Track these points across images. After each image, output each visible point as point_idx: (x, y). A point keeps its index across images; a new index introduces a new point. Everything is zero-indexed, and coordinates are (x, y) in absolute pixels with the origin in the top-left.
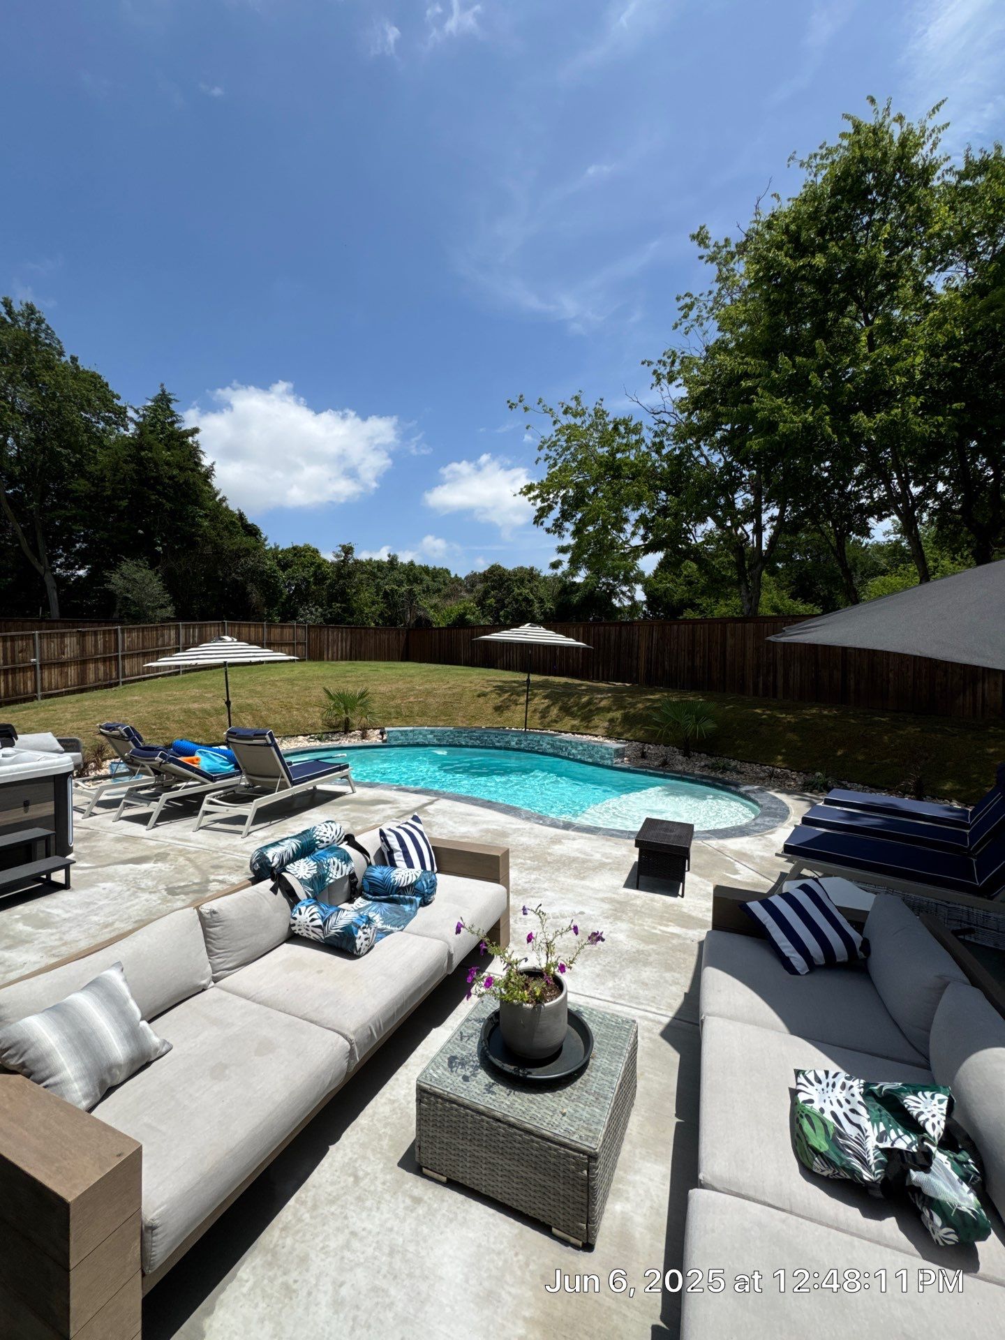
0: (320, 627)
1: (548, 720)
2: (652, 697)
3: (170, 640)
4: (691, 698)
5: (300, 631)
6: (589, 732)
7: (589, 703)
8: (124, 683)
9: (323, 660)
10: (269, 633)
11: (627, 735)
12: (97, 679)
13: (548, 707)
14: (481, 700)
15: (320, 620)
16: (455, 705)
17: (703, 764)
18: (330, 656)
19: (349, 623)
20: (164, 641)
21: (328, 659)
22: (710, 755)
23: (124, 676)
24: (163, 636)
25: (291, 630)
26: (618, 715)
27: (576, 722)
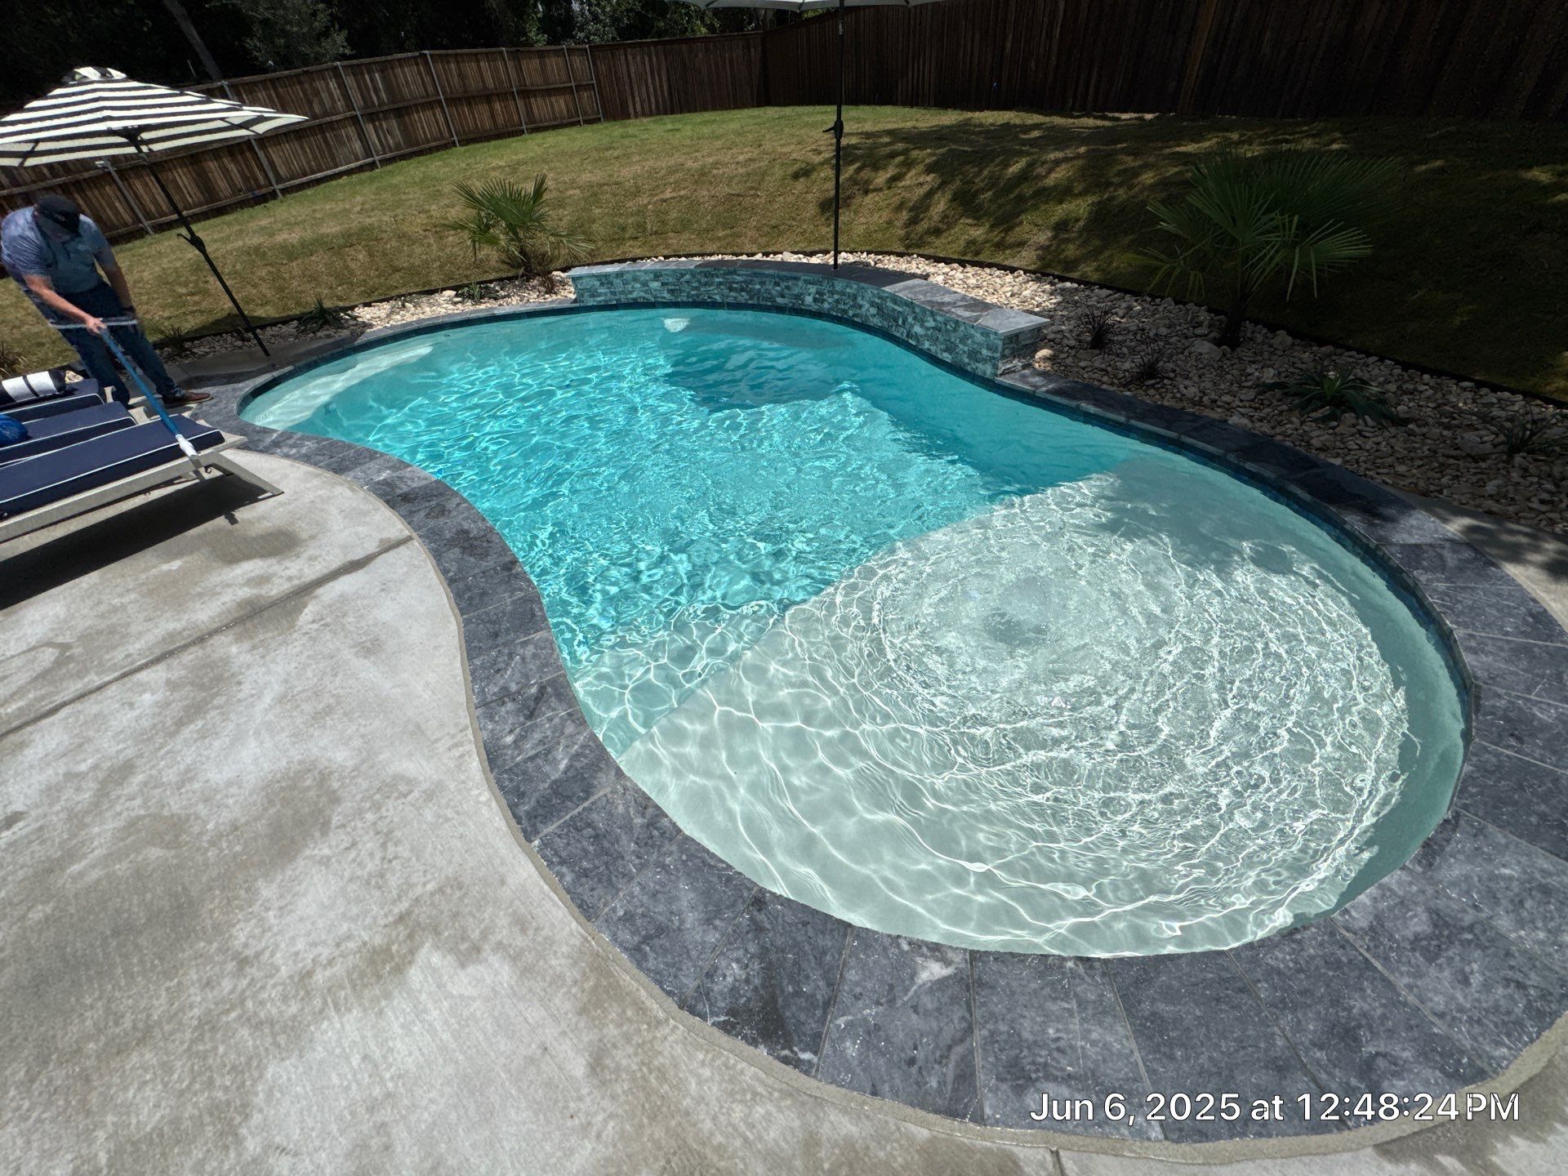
0: (611, 48)
1: (924, 226)
2: (1191, 148)
3: (334, 102)
4: (1308, 144)
5: (577, 61)
6: (999, 259)
7: (1024, 177)
8: (285, 191)
9: (628, 117)
10: (519, 70)
11: (1088, 269)
12: (236, 191)
13: (930, 194)
14: (800, 185)
15: (611, 33)
16: (747, 201)
17: (1269, 375)
18: (639, 108)
19: (660, 34)
20: (322, 102)
21: (636, 116)
22: (1305, 336)
23: (280, 180)
24: (317, 93)
25: (560, 60)
26: (1080, 208)
27: (978, 233)
